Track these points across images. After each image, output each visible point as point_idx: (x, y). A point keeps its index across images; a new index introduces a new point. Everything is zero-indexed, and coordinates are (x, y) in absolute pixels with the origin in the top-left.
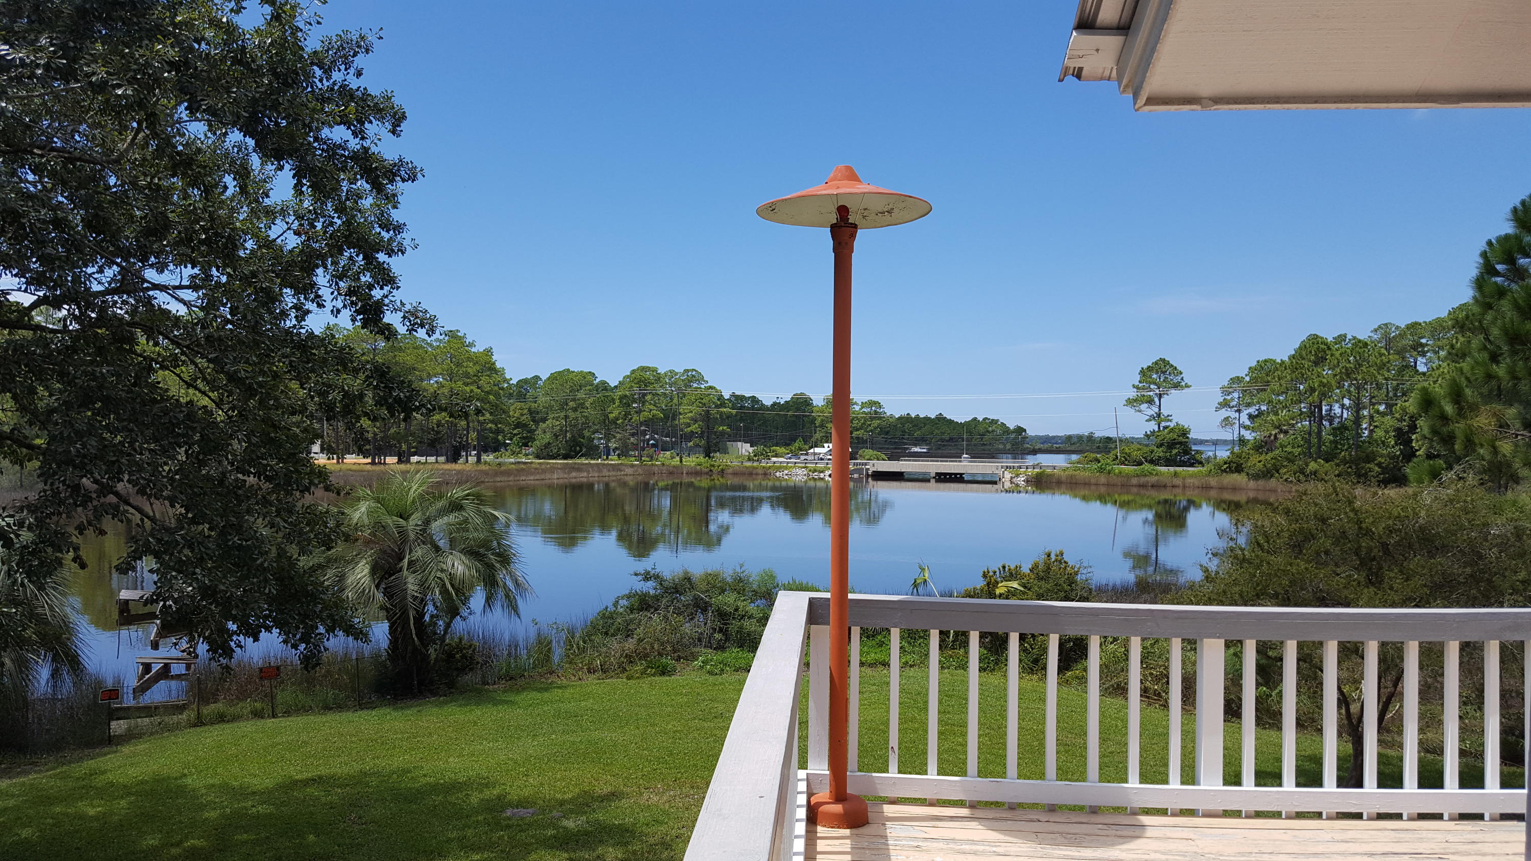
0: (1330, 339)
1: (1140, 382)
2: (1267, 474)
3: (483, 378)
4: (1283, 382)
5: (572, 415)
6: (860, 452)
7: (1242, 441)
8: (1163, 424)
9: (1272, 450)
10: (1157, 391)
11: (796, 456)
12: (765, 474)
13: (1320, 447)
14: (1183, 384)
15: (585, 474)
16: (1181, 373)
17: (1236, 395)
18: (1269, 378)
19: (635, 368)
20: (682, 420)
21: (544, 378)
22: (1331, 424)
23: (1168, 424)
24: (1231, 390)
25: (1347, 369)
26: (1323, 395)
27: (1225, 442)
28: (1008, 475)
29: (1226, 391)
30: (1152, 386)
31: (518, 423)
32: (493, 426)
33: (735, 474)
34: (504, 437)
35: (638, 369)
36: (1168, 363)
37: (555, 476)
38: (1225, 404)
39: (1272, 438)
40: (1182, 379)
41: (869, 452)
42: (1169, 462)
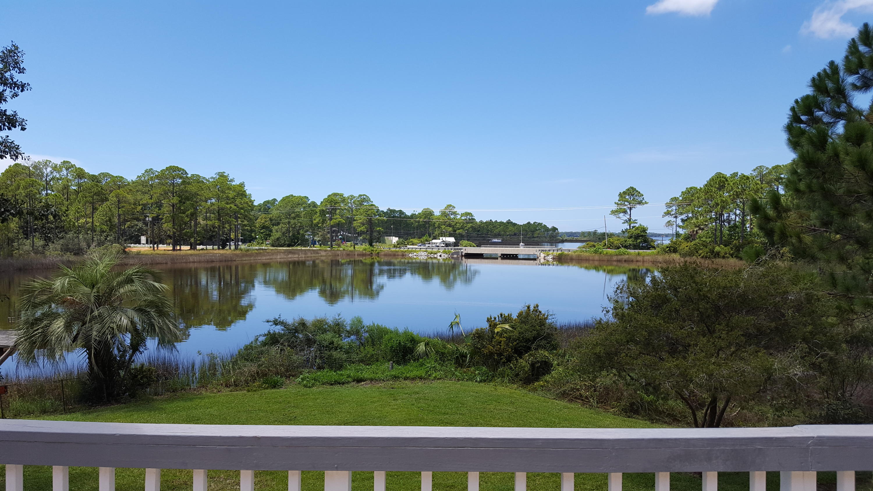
0: (728, 175)
1: (619, 201)
2: (691, 254)
3: (238, 200)
4: (700, 200)
5: (292, 221)
6: (461, 242)
7: (678, 235)
8: (632, 225)
9: (695, 240)
10: (629, 206)
11: (424, 244)
12: (403, 255)
13: (721, 238)
14: (644, 201)
15: (297, 256)
16: (643, 195)
17: (674, 208)
18: (693, 198)
19: (330, 194)
20: (355, 224)
21: (279, 200)
22: (729, 224)
23: (635, 225)
24: (671, 205)
25: (737, 192)
26: (723, 208)
27: (667, 235)
28: (542, 255)
29: (668, 205)
30: (626, 203)
31: (264, 226)
32: (249, 228)
33: (385, 255)
34: (255, 234)
35: (332, 194)
36: (635, 190)
37: (279, 257)
38: (668, 213)
39: (695, 232)
40: (643, 199)
41: (465, 242)
42: (636, 247)
